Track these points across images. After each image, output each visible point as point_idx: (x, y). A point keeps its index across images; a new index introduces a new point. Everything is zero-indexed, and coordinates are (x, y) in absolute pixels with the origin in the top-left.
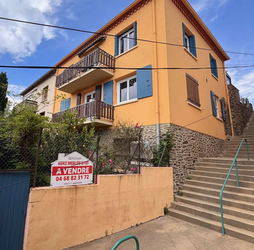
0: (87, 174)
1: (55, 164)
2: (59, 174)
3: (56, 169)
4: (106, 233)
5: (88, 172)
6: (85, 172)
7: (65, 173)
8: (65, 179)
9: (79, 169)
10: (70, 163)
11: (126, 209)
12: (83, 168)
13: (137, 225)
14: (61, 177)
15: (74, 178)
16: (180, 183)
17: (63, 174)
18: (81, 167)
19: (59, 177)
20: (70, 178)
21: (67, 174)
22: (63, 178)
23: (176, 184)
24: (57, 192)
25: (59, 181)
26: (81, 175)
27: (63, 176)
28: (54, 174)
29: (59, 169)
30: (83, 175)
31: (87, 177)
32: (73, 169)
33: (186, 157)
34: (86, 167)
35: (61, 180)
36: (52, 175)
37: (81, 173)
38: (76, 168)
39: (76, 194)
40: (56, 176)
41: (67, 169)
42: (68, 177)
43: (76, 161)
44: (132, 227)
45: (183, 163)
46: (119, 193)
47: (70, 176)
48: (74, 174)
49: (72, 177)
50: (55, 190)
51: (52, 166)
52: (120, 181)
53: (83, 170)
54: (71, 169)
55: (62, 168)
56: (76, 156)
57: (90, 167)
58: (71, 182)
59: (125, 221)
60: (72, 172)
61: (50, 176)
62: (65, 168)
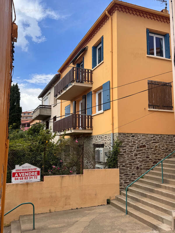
0: (36, 176)
1: (14, 171)
2: (16, 176)
3: (14, 174)
4: (50, 211)
5: (37, 175)
6: (34, 175)
7: (20, 175)
8: (20, 179)
9: (29, 173)
10: (23, 170)
11: (67, 198)
12: (32, 173)
13: (77, 209)
14: (18, 178)
15: (26, 178)
16: (130, 181)
17: (19, 176)
18: (31, 172)
19: (17, 178)
20: (24, 178)
21: (22, 176)
22: (19, 179)
23: (124, 182)
24: (15, 186)
25: (17, 180)
26: (31, 177)
27: (19, 178)
28: (14, 176)
29: (16, 174)
30: (33, 177)
31: (36, 177)
32: (26, 173)
33: (141, 160)
34: (35, 172)
35: (18, 179)
36: (13, 177)
37: (31, 175)
38: (28, 173)
39: (27, 187)
40: (15, 178)
41: (21, 173)
42: (22, 178)
43: (27, 168)
44: (72, 209)
45: (137, 164)
46: (61, 187)
47: (24, 177)
48: (27, 176)
49: (25, 178)
50: (13, 185)
51: (12, 172)
52: (62, 179)
53: (33, 174)
54: (24, 173)
55: (18, 173)
56: (27, 166)
57: (38, 172)
58: (24, 181)
59: (66, 205)
60: (25, 175)
61: (11, 177)
62: (20, 173)
